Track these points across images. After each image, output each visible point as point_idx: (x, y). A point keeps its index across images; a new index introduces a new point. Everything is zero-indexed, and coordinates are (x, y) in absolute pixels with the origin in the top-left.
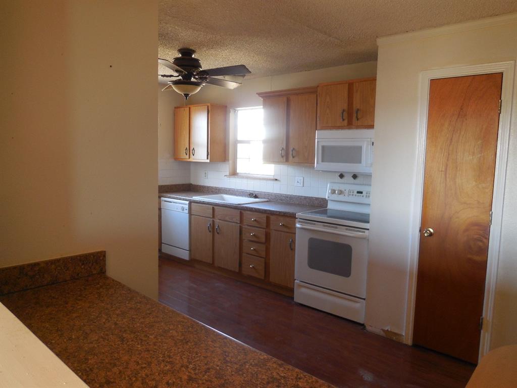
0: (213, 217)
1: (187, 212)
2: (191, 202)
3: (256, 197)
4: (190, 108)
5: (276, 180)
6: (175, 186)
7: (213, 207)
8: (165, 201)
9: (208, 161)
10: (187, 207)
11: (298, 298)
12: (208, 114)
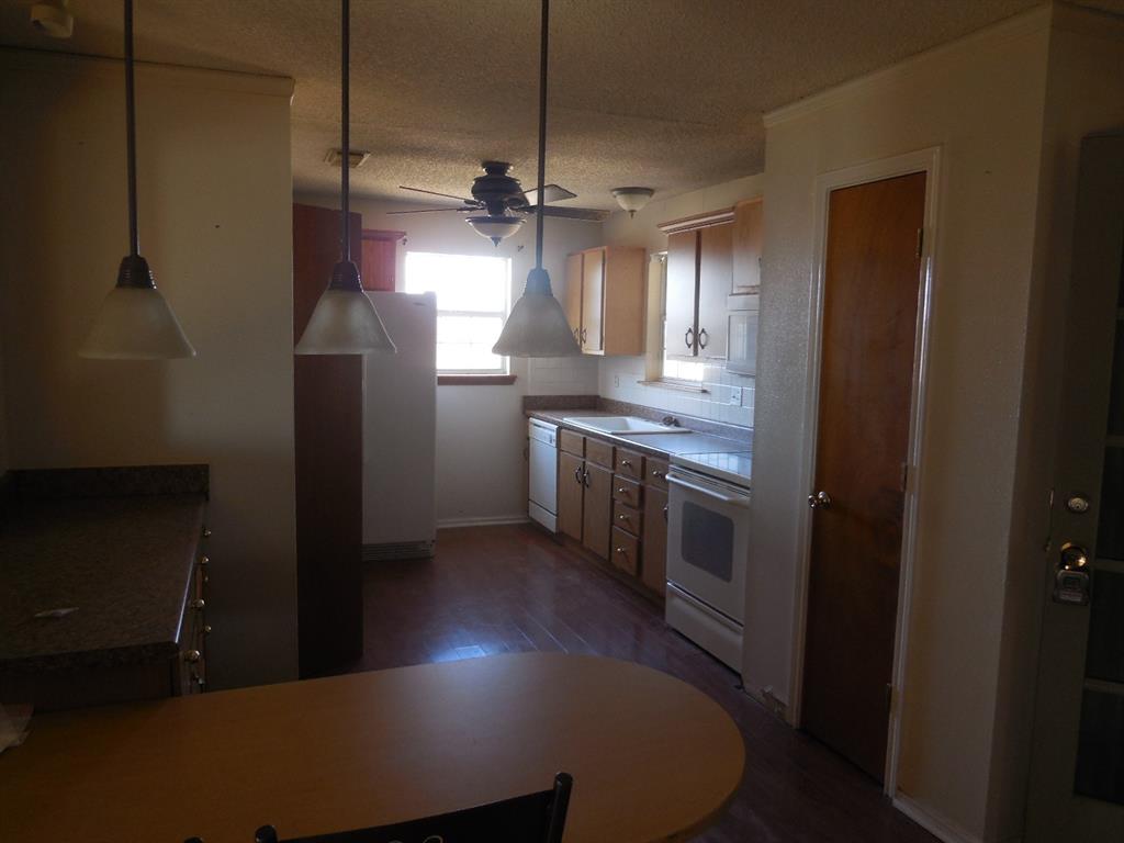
0: (585, 456)
1: (554, 444)
2: (561, 428)
3: (676, 423)
4: (583, 256)
5: (704, 391)
6: (564, 398)
7: (585, 439)
8: (536, 425)
9: (602, 353)
10: (554, 434)
11: (671, 619)
12: (603, 265)
